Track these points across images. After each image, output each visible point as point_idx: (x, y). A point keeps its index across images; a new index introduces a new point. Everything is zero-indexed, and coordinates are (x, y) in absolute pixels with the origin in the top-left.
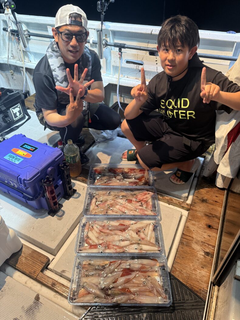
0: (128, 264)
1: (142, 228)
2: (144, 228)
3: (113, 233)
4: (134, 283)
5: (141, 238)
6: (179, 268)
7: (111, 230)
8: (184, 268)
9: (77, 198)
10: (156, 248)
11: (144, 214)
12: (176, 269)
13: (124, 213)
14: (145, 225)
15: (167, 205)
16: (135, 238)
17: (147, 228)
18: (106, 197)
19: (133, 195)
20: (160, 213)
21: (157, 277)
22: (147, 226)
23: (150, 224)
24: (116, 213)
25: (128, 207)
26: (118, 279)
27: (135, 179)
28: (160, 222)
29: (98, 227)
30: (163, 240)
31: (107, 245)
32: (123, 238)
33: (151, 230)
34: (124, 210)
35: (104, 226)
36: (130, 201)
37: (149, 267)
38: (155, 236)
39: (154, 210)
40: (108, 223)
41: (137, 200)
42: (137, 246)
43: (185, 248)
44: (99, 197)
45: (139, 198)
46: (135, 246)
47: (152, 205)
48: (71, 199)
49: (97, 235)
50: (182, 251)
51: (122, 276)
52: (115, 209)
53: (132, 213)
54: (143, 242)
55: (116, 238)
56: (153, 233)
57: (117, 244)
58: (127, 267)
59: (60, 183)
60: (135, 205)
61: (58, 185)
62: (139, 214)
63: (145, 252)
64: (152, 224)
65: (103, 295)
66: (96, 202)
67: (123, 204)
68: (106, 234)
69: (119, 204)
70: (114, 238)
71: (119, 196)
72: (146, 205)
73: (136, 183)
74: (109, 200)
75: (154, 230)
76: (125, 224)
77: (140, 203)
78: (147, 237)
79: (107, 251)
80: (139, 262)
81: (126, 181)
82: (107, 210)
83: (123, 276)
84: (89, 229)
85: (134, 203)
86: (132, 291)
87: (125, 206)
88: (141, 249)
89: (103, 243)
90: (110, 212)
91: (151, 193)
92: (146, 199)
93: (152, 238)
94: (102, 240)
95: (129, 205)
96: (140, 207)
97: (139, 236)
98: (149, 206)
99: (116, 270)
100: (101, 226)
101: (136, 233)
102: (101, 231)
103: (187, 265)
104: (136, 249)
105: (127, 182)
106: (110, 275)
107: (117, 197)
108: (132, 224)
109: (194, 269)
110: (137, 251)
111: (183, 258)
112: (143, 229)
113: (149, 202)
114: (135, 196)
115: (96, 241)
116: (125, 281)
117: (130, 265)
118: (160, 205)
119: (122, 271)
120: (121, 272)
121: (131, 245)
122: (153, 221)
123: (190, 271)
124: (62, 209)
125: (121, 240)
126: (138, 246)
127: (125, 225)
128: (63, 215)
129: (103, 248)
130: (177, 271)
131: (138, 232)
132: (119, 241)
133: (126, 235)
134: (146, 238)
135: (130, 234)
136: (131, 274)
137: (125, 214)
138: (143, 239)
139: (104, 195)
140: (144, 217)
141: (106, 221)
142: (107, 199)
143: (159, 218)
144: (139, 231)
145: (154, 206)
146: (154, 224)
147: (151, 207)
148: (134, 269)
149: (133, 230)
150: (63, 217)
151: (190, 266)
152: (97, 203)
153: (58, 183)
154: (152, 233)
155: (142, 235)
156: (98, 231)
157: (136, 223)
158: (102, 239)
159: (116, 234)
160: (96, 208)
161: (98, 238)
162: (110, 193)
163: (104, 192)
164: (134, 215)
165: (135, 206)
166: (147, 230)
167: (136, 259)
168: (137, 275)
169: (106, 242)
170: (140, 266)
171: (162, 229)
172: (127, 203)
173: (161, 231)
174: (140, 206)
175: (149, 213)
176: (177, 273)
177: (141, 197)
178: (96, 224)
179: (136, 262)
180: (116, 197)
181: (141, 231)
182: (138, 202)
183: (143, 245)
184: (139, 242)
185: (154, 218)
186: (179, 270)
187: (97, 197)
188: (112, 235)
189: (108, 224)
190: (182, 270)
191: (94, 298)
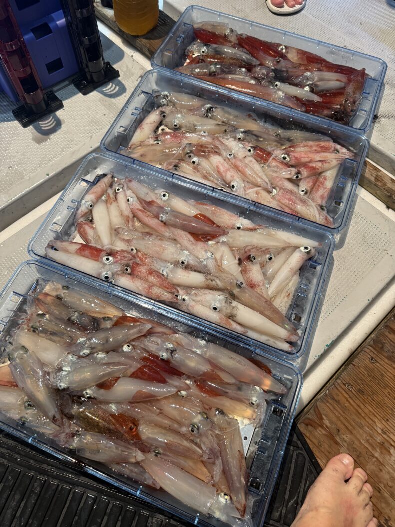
0: (171, 346)
1: (267, 250)
2: (271, 254)
3: (167, 234)
4: (162, 413)
5: (247, 281)
6: (335, 419)
7: (165, 223)
8: (350, 428)
9: (111, 96)
10: (283, 332)
11: (291, 209)
12: (322, 419)
13: (229, 187)
14: (282, 245)
15: (381, 206)
16: (228, 273)
17: (283, 256)
18: (193, 119)
19: (280, 141)
20: (347, 225)
21: (247, 422)
22: (284, 249)
23: (297, 247)
24: (205, 177)
25: (249, 172)
26: (119, 378)
27: (312, 91)
28: (335, 253)
29: (131, 200)
30: (320, 311)
31: (131, 263)
32: (192, 261)
33: (292, 269)
34: (233, 176)
35: (151, 203)
36: (263, 155)
37: (232, 381)
38: (296, 291)
39: (332, 208)
40: (166, 198)
41: (288, 159)
42: (220, 301)
43: (382, 363)
44: (172, 112)
45: (296, 155)
46: (217, 299)
47: (332, 190)
48: (95, 95)
49: (117, 221)
50: (366, 368)
51: (135, 376)
52: (205, 163)
53: (252, 194)
54: (247, 296)
55: (170, 251)
56: (296, 279)
57: (165, 273)
58: (161, 354)
59: (58, 22)
60: (276, 172)
61: (52, 25)
62: (274, 204)
63: (239, 329)
64: (302, 248)
65: (53, 411)
66: (161, 124)
67: (235, 157)
68: (147, 230)
69: (225, 153)
70: (164, 249)
71: (235, 129)
72: (311, 183)
73: (307, 105)
74: (200, 131)
75: (302, 270)
76: (216, 219)
77: (294, 170)
78: (270, 283)
79: (125, 281)
80: (208, 354)
81: (279, 89)
82: (182, 159)
83: (137, 375)
84: (103, 198)
85: (274, 163)
86: (144, 437)
87: (239, 164)
88: (231, 317)
89: (122, 251)
90: (187, 169)
91: (344, 150)
92: (320, 164)
93: (284, 294)
94: (128, 241)
95: (257, 166)
96: (289, 186)
97: (244, 271)
98: (321, 192)
99: (126, 349)
100: (141, 200)
101: (240, 259)
102: (135, 216)
103: (363, 422)
104: (215, 309)
105: (281, 93)
106: (101, 355)
107: (228, 129)
108: (239, 228)
109: (382, 445)
110: (214, 317)
111: (361, 391)
112: (268, 256)
113: (325, 179)
114: (288, 144)
115: (106, 241)
116: (134, 397)
117: (173, 352)
118: (359, 200)
119: (144, 359)
120: (137, 361)
121: (207, 291)
122: (311, 243)
123: (367, 445)
124: (59, 113)
125: (183, 263)
126: (224, 304)
127: (214, 223)
128: (53, 130)
129: (117, 268)
130: (322, 427)
131: (246, 258)
132: (176, 264)
133: (203, 253)
134: (264, 285)
135: (218, 256)
136: (164, 382)
137: (229, 190)
138: (252, 286)
139: (191, 110)
140: (287, 220)
141: (161, 191)
142: (194, 125)
143: (338, 237)
144: (249, 258)
145: (336, 196)
146: (309, 253)
147: (326, 194)
148: (183, 370)
149: (231, 248)
150: (52, 136)
151: (373, 429)
152: (160, 129)
153: (53, 20)
154: (288, 279)
155: (255, 273)
156: (127, 212)
157: (251, 230)
158: (127, 238)
159: (175, 240)
160: (152, 141)
161: (116, 232)
162: (210, 108)
163: (195, 102)
164: (255, 203)
165: (275, 175)
166: (278, 261)
167: (203, 338)
168: (184, 393)
169: (135, 251)
170: (205, 368)
171: (329, 276)
172: (252, 159)
173: (324, 281)
174: (290, 180)
175: (312, 212)
176: (320, 432)
177: (306, 153)
178: (129, 188)
179: (199, 352)
180: (226, 128)
181: (259, 259)
182: (289, 165)
183: (241, 307)
184: (236, 291)
185: (317, 232)
186: (329, 425)
187: (167, 109)
188: (162, 237)
189: (165, 201)
190: (339, 431)
191: (26, 407)
